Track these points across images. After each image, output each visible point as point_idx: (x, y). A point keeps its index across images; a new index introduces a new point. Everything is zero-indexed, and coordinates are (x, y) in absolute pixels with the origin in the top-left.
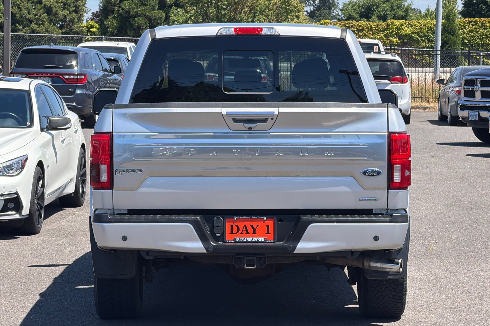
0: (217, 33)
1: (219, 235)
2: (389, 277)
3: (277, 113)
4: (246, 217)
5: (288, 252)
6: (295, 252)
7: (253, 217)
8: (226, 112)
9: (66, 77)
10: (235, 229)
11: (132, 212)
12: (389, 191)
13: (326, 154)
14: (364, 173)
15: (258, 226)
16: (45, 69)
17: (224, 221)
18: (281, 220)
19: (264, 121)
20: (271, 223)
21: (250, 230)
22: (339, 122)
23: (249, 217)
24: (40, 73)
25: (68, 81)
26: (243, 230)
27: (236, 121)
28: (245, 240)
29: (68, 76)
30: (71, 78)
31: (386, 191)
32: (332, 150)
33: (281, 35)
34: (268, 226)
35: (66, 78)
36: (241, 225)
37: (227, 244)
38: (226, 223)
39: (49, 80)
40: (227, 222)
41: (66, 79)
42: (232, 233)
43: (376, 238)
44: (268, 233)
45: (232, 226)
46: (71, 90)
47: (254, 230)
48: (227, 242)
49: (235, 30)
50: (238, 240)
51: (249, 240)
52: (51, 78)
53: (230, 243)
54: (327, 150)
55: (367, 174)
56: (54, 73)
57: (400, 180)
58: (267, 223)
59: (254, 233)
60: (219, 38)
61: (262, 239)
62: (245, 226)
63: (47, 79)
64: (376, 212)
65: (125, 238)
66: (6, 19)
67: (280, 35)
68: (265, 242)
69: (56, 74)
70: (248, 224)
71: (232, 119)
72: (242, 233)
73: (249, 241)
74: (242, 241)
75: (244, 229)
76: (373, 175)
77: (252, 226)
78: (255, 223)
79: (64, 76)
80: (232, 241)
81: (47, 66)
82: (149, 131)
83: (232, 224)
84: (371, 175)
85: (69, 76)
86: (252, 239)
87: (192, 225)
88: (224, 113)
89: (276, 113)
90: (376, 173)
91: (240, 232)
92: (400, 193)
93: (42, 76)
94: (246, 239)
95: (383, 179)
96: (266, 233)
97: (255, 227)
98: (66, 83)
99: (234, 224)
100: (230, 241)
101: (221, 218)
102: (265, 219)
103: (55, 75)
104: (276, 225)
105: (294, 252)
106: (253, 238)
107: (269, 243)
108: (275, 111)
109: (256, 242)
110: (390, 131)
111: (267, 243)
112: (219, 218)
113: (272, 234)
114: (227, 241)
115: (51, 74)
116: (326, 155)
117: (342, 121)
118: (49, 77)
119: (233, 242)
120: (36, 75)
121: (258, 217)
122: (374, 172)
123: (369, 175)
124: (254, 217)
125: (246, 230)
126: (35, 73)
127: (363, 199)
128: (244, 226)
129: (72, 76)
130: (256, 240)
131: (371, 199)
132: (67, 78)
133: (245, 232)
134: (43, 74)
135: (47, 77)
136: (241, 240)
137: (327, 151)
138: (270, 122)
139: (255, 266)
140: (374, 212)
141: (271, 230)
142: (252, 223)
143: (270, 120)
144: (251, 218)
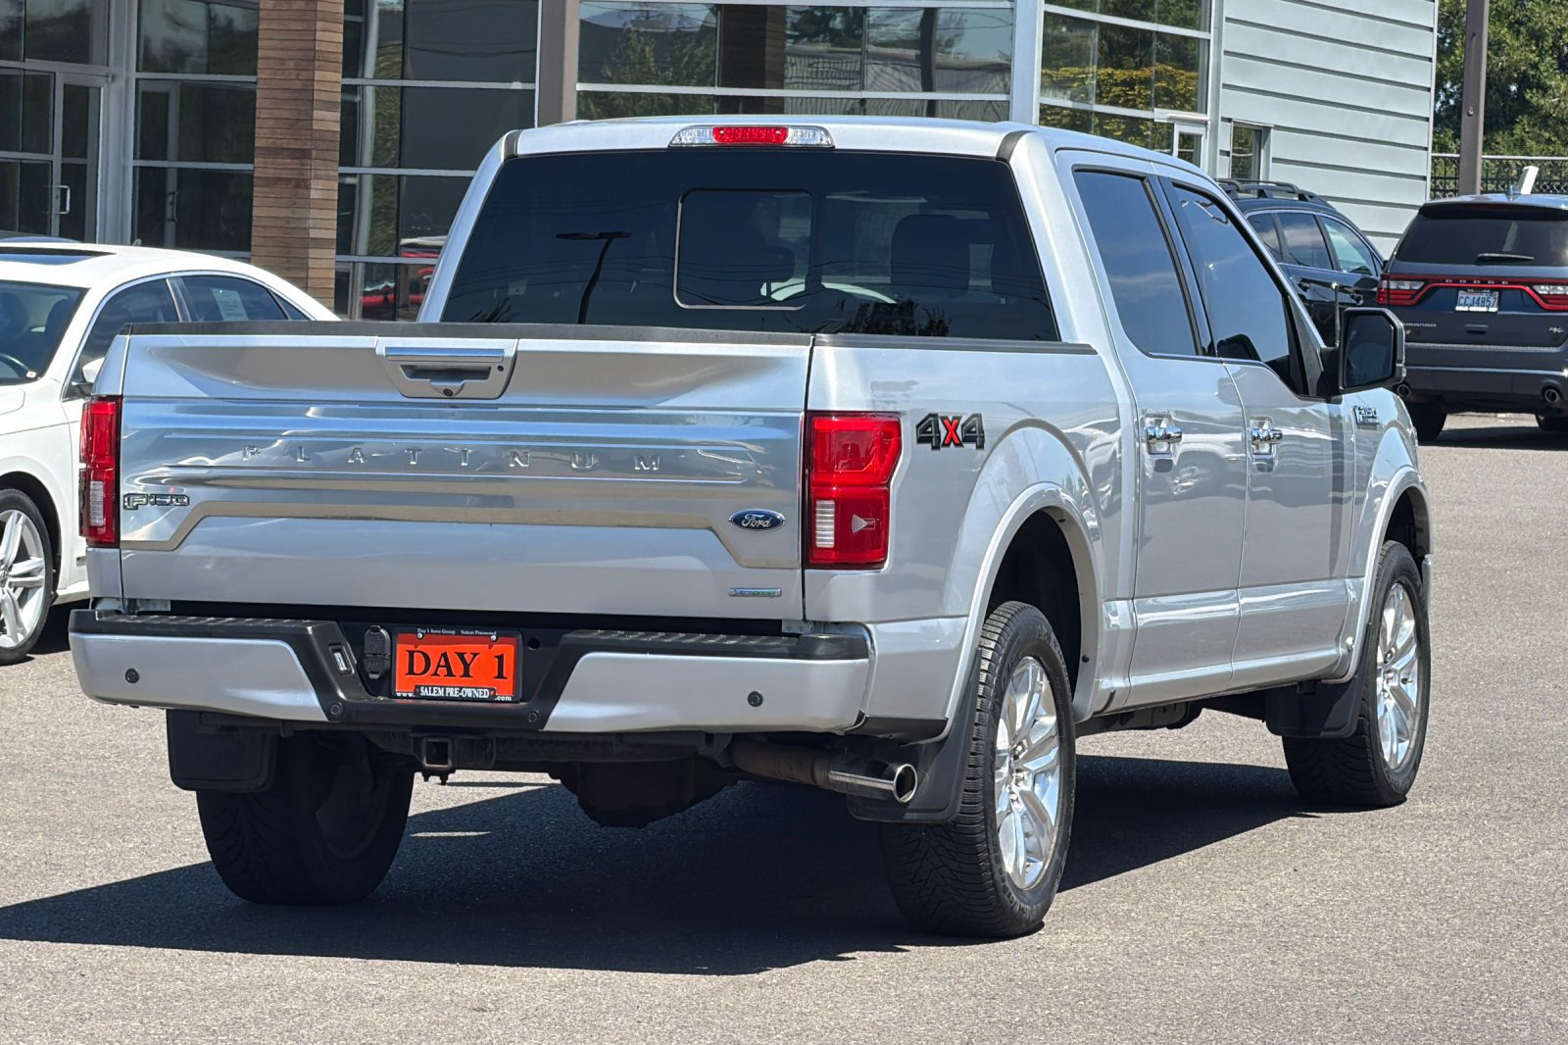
0: (671, 143)
1: (376, 676)
2: (908, 816)
3: (512, 354)
4: (446, 632)
6: (548, 728)
7: (462, 632)
8: (387, 349)
9: (1543, 290)
10: (419, 663)
11: (181, 608)
12: (807, 571)
13: (639, 466)
14: (738, 521)
15: (475, 655)
16: (1480, 265)
17: (391, 638)
18: (534, 643)
19: (483, 373)
20: (508, 650)
21: (457, 667)
22: (677, 379)
23: (454, 632)
24: (1463, 277)
25: (1547, 302)
26: (439, 666)
27: (416, 372)
28: (441, 693)
29: (1547, 288)
30: (1559, 293)
31: (799, 571)
32: (655, 455)
33: (837, 147)
34: (500, 658)
35: (1541, 292)
36: (434, 651)
37: (398, 701)
38: (398, 646)
39: (1492, 300)
40: (401, 643)
41: (1541, 296)
42: (411, 672)
43: (755, 699)
44: (500, 676)
45: (411, 653)
46: (1555, 330)
47: (466, 666)
48: (399, 698)
49: (717, 130)
50: (424, 692)
51: (452, 692)
52: (1497, 294)
53: (404, 698)
54: (641, 456)
55: (744, 525)
56: (1505, 278)
57: (832, 543)
58: (498, 649)
59: (466, 674)
60: (676, 154)
61: (484, 694)
62: (444, 655)
63: (1484, 295)
64: (789, 628)
65: (132, 676)
66: (1469, 115)
67: (834, 147)
68: (492, 699)
69: (1513, 281)
70: (451, 650)
71: (402, 366)
72: (435, 674)
73: (452, 695)
74: (434, 694)
75: (443, 663)
76: (761, 527)
77: (461, 655)
78: (468, 649)
79: (1536, 287)
80: (410, 695)
81: (1487, 255)
82: (206, 396)
83: (411, 647)
84: (756, 528)
85: (1552, 287)
86: (460, 691)
87: (291, 645)
88: (381, 351)
89: (509, 353)
90: (768, 522)
91: (432, 670)
92: (835, 578)
93: (1471, 288)
94: (445, 690)
95: (788, 538)
96: (496, 675)
97: (468, 657)
98: (1542, 308)
99: (418, 649)
100: (405, 695)
101: (382, 631)
102: (494, 637)
103: (1510, 283)
104: (521, 655)
105: (543, 726)
106: (461, 688)
107: (501, 702)
108: (508, 346)
109: (467, 699)
110: (809, 407)
111: (498, 702)
112: (378, 630)
113: (511, 678)
114: (399, 694)
115: (1498, 280)
116: (637, 468)
117: (684, 378)
118: (1492, 290)
119: (411, 698)
120: (1453, 282)
121: (477, 632)
122: (764, 519)
123: (749, 527)
124: (467, 633)
125: (447, 666)
126: (1448, 277)
127: (738, 591)
128: (442, 655)
129: (1560, 288)
130: (470, 695)
131: (758, 593)
132: (1545, 293)
133: (443, 671)
134: (1472, 282)
135: (1487, 288)
136: (432, 692)
137: (641, 458)
138: (497, 379)
139: (450, 762)
140: (784, 629)
141: (508, 671)
142: (461, 648)
143: (494, 371)
144: (458, 633)
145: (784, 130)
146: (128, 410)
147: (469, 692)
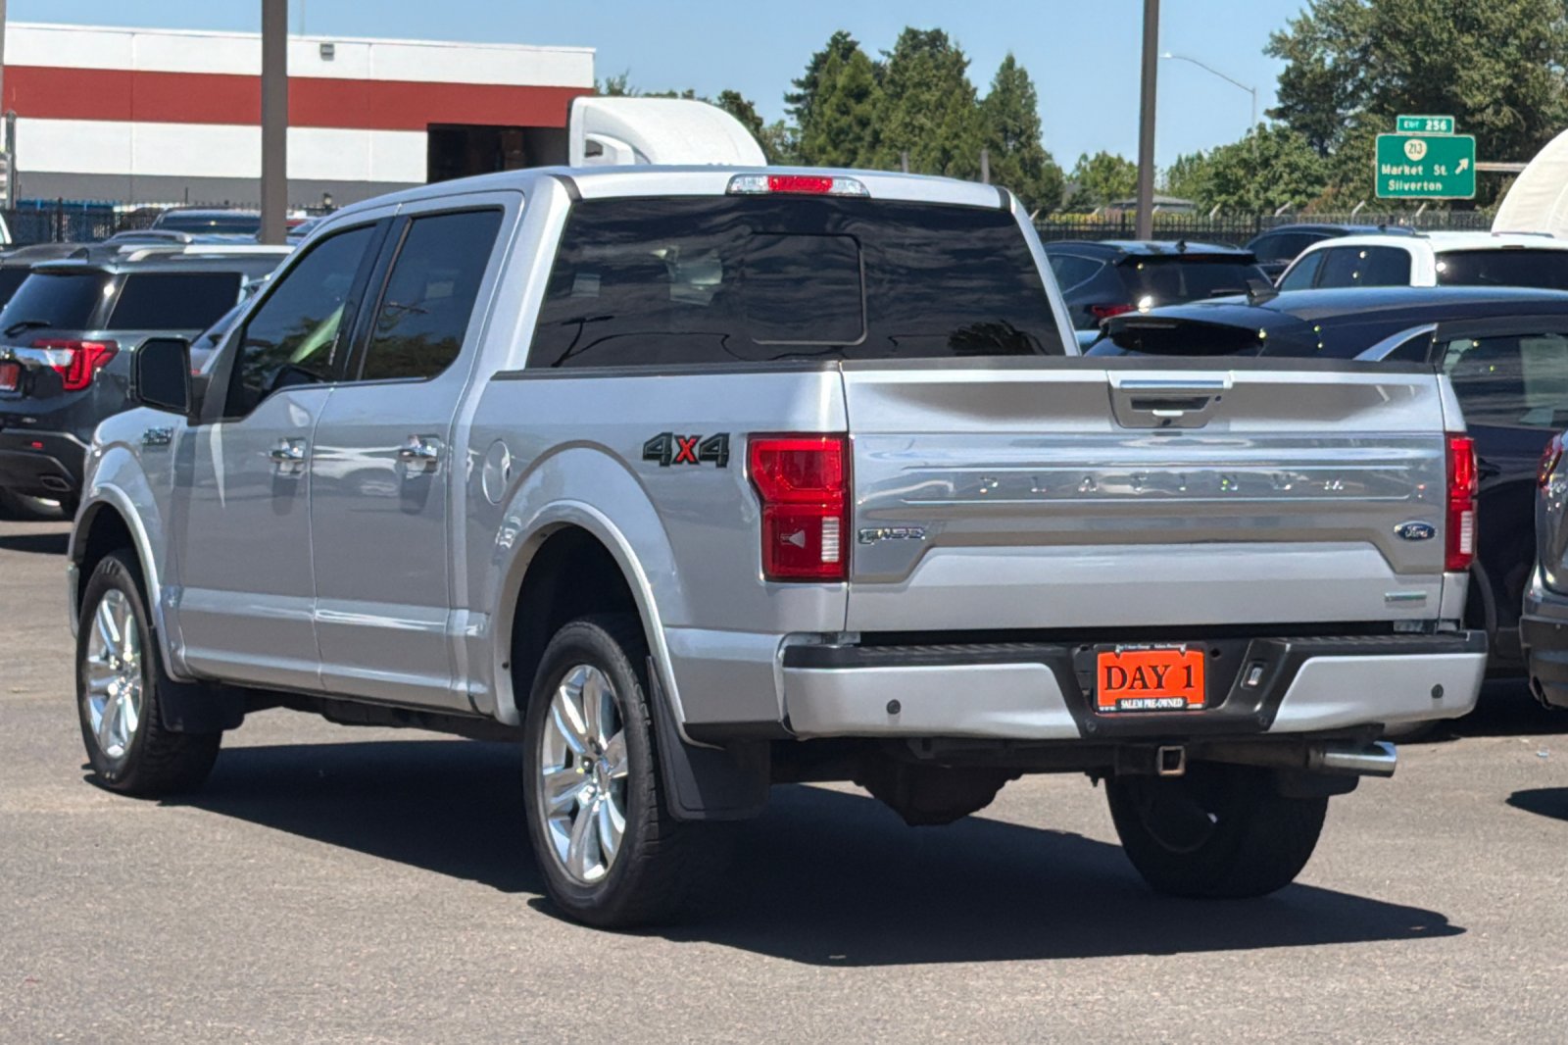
1: (1087, 693)
4: (1142, 648)
5: (1255, 730)
6: (1274, 728)
7: (1156, 646)
10: (1116, 678)
12: (1445, 576)
14: (1402, 532)
15: (1167, 667)
17: (1094, 656)
18: (1217, 652)
20: (1196, 660)
21: (1151, 679)
23: (1148, 647)
26: (1134, 679)
28: (1140, 705)
31: (1440, 576)
33: (874, 195)
34: (1189, 668)
36: (1129, 668)
37: (1103, 715)
38: (1098, 663)
40: (1100, 660)
42: (1109, 686)
43: (1437, 692)
44: (1190, 685)
45: (1110, 669)
47: (1160, 678)
48: (1103, 712)
50: (1126, 705)
51: (1150, 703)
53: (1108, 712)
54: (1328, 477)
55: (1407, 535)
58: (1187, 659)
59: (1159, 685)
61: (1177, 703)
62: (1139, 669)
67: (869, 196)
68: (1185, 708)
70: (1145, 664)
72: (1132, 687)
73: (1150, 706)
74: (1134, 707)
75: (1138, 676)
76: (1420, 538)
77: (1154, 668)
78: (1160, 661)
80: (1113, 709)
83: (1110, 663)
84: (1416, 538)
86: (1157, 702)
87: (1050, 667)
88: (1116, 384)
90: (1426, 532)
91: (1127, 685)
94: (1143, 702)
96: (1187, 684)
97: (1161, 670)
99: (1115, 665)
100: (1108, 709)
101: (1089, 649)
102: (1183, 648)
105: (1270, 729)
106: (1157, 699)
109: (1163, 709)
110: (1446, 429)
111: (1191, 710)
112: (1085, 649)
113: (1199, 687)
114: (1102, 709)
116: (1326, 488)
119: (1115, 712)
121: (1168, 646)
122: (1422, 530)
123: (1410, 538)
124: (1160, 647)
125: (1142, 678)
128: (1137, 669)
130: (1166, 705)
131: (1409, 597)
133: (1138, 683)
136: (1132, 704)
137: (1327, 480)
139: (1182, 768)
141: (1195, 678)
142: (1155, 661)
144: (1152, 648)
145: (830, 180)
146: (861, 456)
147: (1164, 703)
